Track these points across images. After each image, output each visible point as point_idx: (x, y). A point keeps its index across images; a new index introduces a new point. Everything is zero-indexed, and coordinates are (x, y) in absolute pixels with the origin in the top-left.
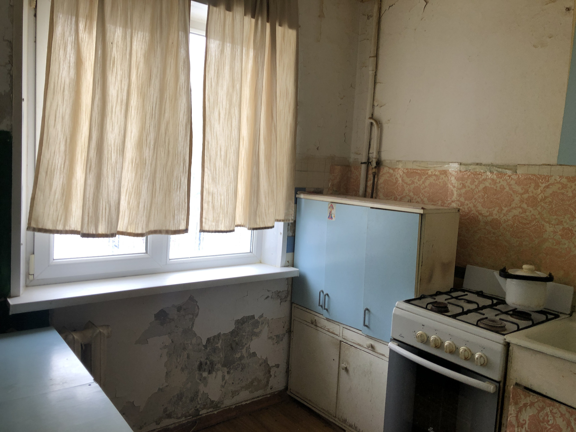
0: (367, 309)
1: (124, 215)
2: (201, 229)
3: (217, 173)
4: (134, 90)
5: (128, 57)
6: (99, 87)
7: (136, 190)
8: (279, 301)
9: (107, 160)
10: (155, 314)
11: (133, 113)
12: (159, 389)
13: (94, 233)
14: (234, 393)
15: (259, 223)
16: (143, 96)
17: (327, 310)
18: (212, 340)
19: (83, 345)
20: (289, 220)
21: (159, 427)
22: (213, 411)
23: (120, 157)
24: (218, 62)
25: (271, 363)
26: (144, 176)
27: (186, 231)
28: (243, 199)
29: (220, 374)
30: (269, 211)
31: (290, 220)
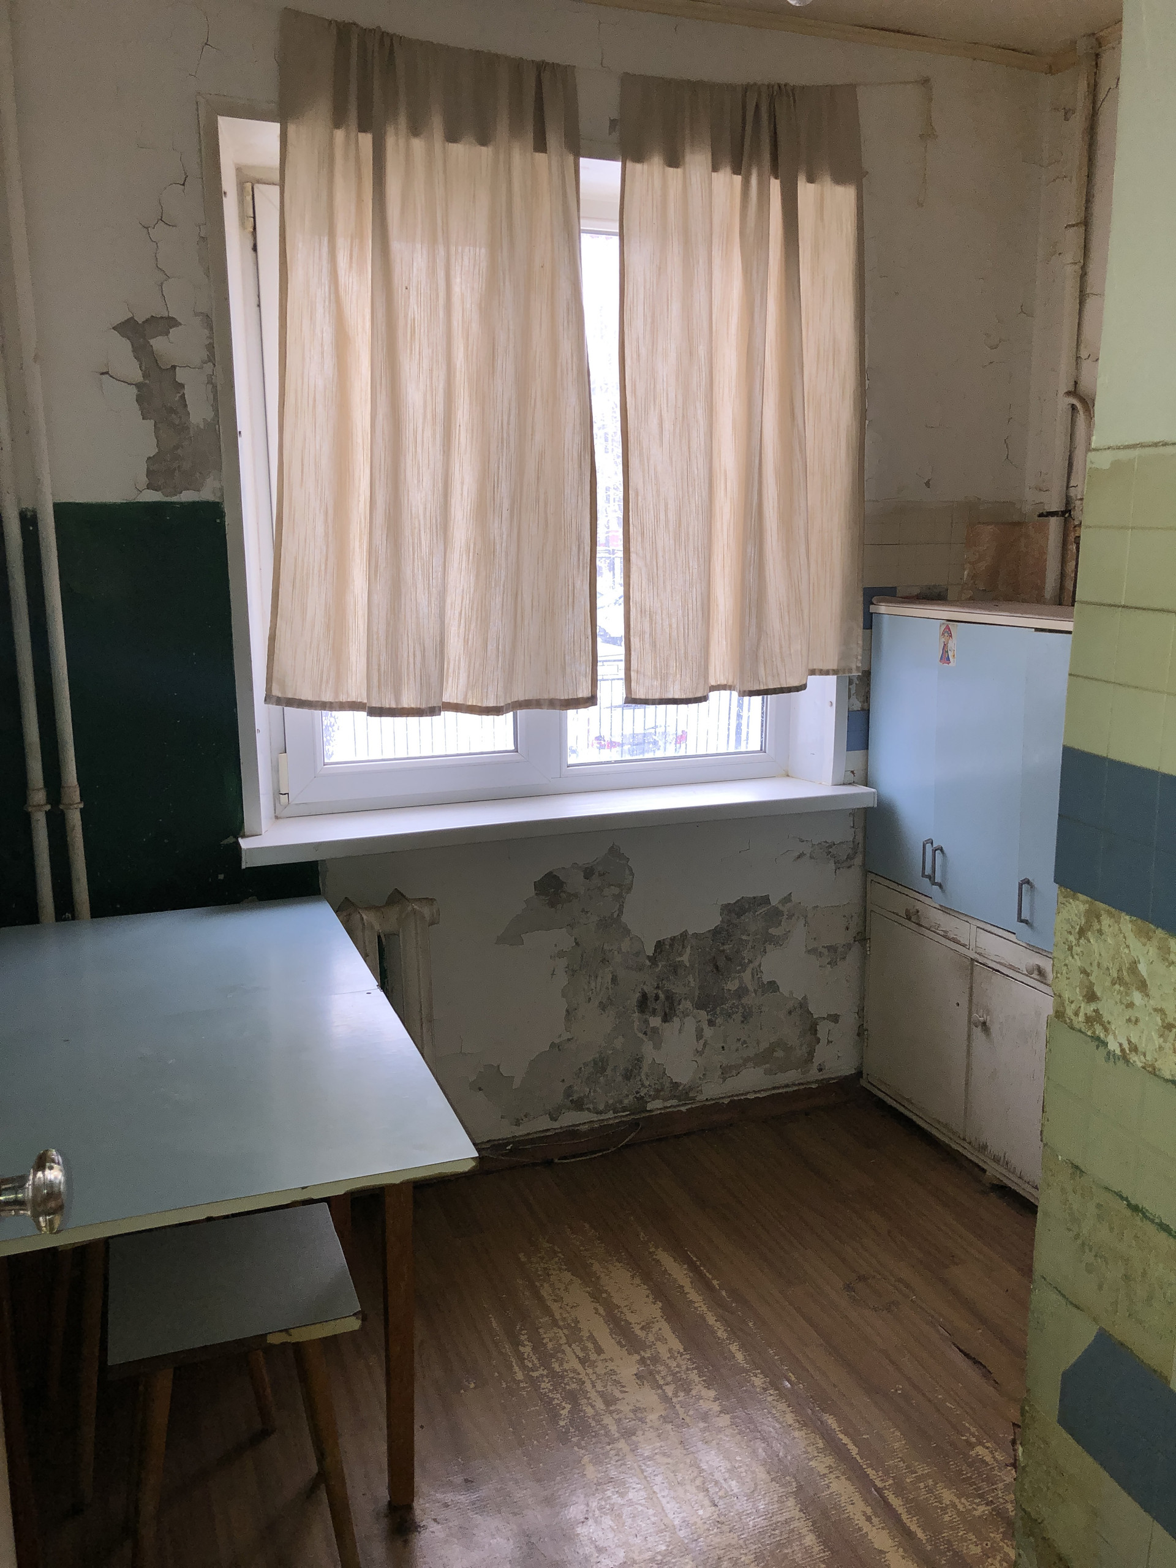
0: (1028, 882)
1: (459, 668)
2: (629, 696)
3: (661, 564)
4: (462, 385)
5: (441, 314)
6: (384, 392)
7: (479, 612)
8: (832, 866)
9: (411, 549)
10: (535, 882)
11: (463, 438)
12: (553, 1045)
13: (394, 706)
14: (726, 1072)
15: (764, 678)
16: (482, 400)
17: (940, 886)
18: (668, 947)
19: (382, 936)
20: (850, 670)
21: (556, 1125)
22: (679, 1106)
23: (437, 540)
24: (651, 297)
25: (817, 1010)
26: (493, 580)
27: (591, 700)
28: (731, 622)
29: (690, 1024)
30: (790, 647)
31: (854, 670)
